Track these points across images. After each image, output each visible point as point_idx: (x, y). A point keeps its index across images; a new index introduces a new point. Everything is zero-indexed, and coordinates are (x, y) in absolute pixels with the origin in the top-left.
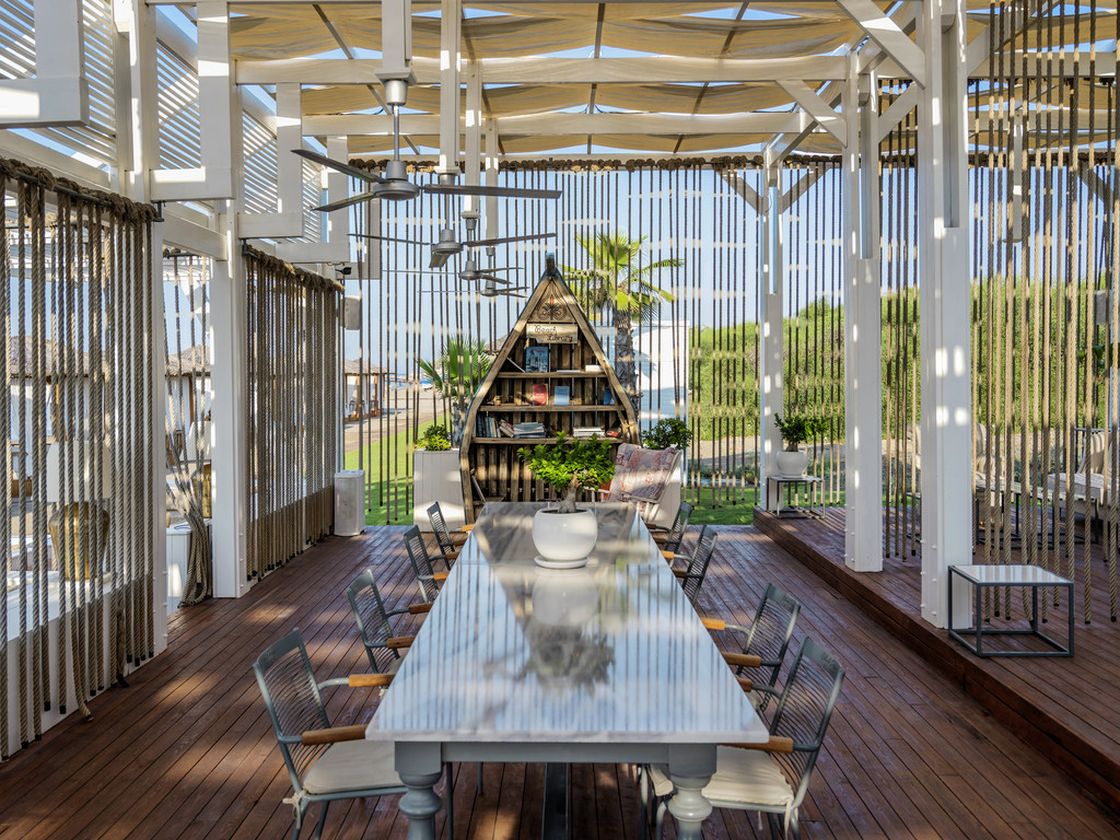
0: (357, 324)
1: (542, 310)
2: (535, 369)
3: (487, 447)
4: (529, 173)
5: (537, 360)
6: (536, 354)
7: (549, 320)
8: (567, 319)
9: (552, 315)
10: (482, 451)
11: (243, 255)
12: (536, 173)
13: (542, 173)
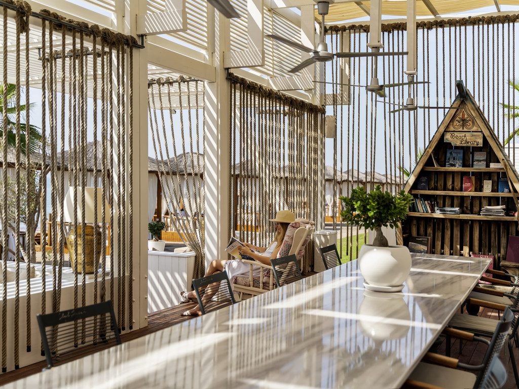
0: (333, 133)
1: (456, 123)
2: (453, 165)
3: (419, 219)
4: (453, 29)
5: (454, 159)
6: (454, 155)
7: (461, 129)
8: (475, 129)
9: (463, 126)
10: (415, 222)
11: (227, 78)
12: (458, 28)
13: (463, 28)
